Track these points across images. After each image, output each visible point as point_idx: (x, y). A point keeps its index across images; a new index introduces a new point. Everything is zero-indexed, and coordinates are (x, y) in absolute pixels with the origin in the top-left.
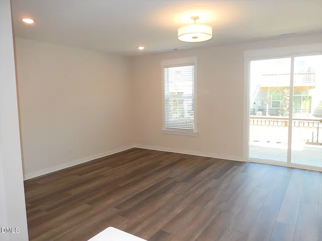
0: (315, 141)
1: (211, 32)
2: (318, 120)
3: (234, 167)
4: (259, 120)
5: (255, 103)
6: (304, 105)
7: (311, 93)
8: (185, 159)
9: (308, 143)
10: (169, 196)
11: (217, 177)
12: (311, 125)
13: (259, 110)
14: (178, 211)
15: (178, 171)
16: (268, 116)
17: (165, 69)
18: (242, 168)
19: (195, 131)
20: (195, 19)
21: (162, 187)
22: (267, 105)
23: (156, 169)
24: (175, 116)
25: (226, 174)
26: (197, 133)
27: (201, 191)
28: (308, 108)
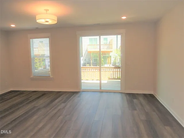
0: (112, 78)
1: (56, 19)
2: (113, 67)
3: (74, 95)
4: (88, 68)
5: (85, 60)
6: (108, 60)
7: (111, 54)
8: (45, 94)
9: (109, 79)
10: (35, 117)
11: (64, 102)
12: (110, 70)
13: (87, 64)
14: (40, 125)
15: (41, 102)
16: (92, 66)
17: (31, 40)
18: (78, 95)
19: (51, 77)
20: (47, 10)
21: (30, 113)
22: (91, 61)
23: (27, 102)
24: (40, 68)
25: (69, 99)
26: (53, 78)
27: (55, 112)
28: (109, 62)
